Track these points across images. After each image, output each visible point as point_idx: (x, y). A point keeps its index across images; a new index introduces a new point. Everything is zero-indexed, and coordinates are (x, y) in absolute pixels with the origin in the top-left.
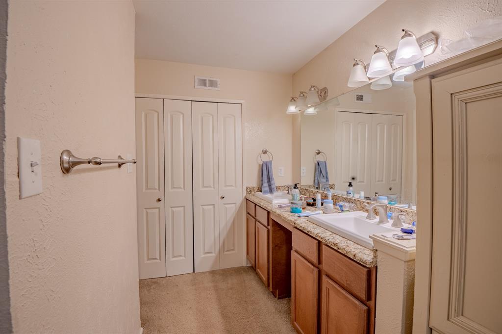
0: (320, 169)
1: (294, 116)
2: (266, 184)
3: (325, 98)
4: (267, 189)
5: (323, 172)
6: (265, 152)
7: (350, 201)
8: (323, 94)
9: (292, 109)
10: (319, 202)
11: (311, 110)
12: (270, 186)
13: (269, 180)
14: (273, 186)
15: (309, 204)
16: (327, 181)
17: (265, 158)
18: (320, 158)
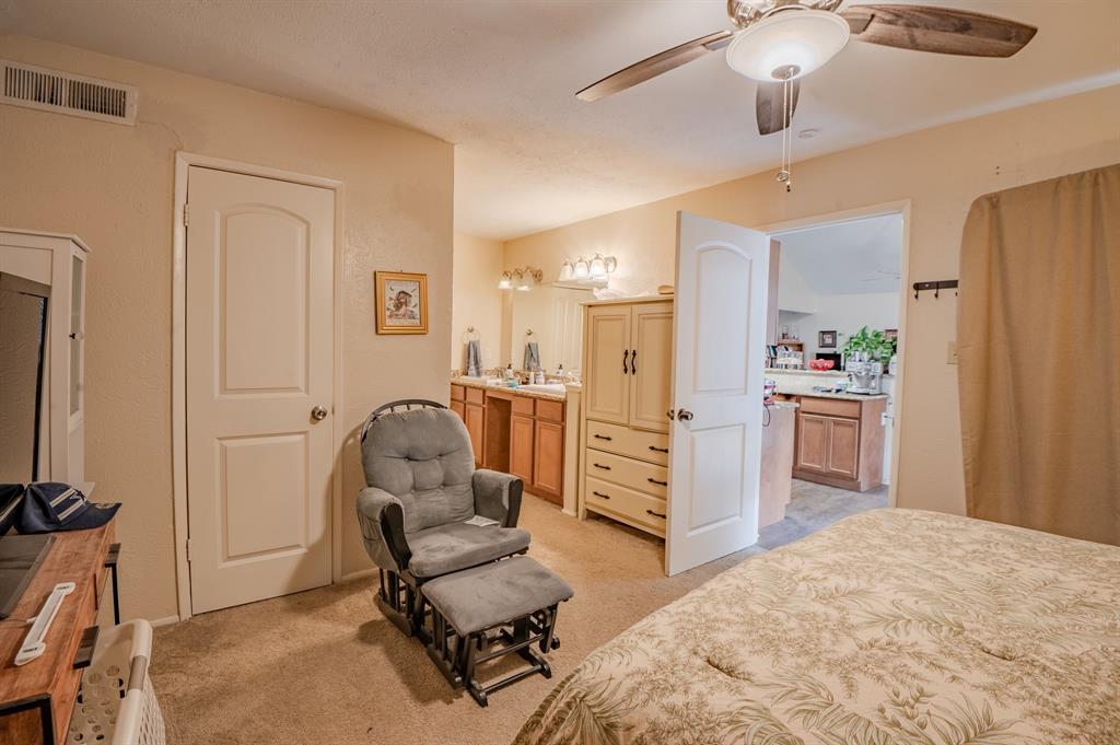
0: (531, 353)
1: (505, 293)
2: (472, 367)
3: (540, 280)
4: (474, 372)
5: (535, 356)
6: (471, 331)
7: (558, 378)
8: (538, 276)
9: (505, 284)
10: (532, 380)
11: (525, 288)
12: (477, 368)
13: (476, 363)
14: (481, 369)
15: (523, 383)
16: (539, 365)
17: (472, 337)
18: (531, 340)
